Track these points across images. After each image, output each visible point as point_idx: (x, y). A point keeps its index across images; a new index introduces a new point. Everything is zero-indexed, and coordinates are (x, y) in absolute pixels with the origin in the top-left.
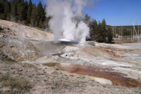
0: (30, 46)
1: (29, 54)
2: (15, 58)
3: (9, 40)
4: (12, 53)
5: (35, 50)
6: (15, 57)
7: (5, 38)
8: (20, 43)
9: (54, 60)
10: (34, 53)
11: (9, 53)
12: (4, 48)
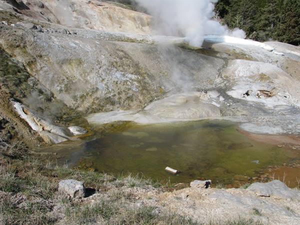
0: (118, 60)
1: (119, 85)
2: (76, 100)
3: (53, 37)
4: (66, 83)
5: (137, 73)
6: (75, 98)
7: (41, 31)
8: (88, 48)
9: (210, 113)
10: (136, 84)
11: (56, 85)
12: (39, 67)
